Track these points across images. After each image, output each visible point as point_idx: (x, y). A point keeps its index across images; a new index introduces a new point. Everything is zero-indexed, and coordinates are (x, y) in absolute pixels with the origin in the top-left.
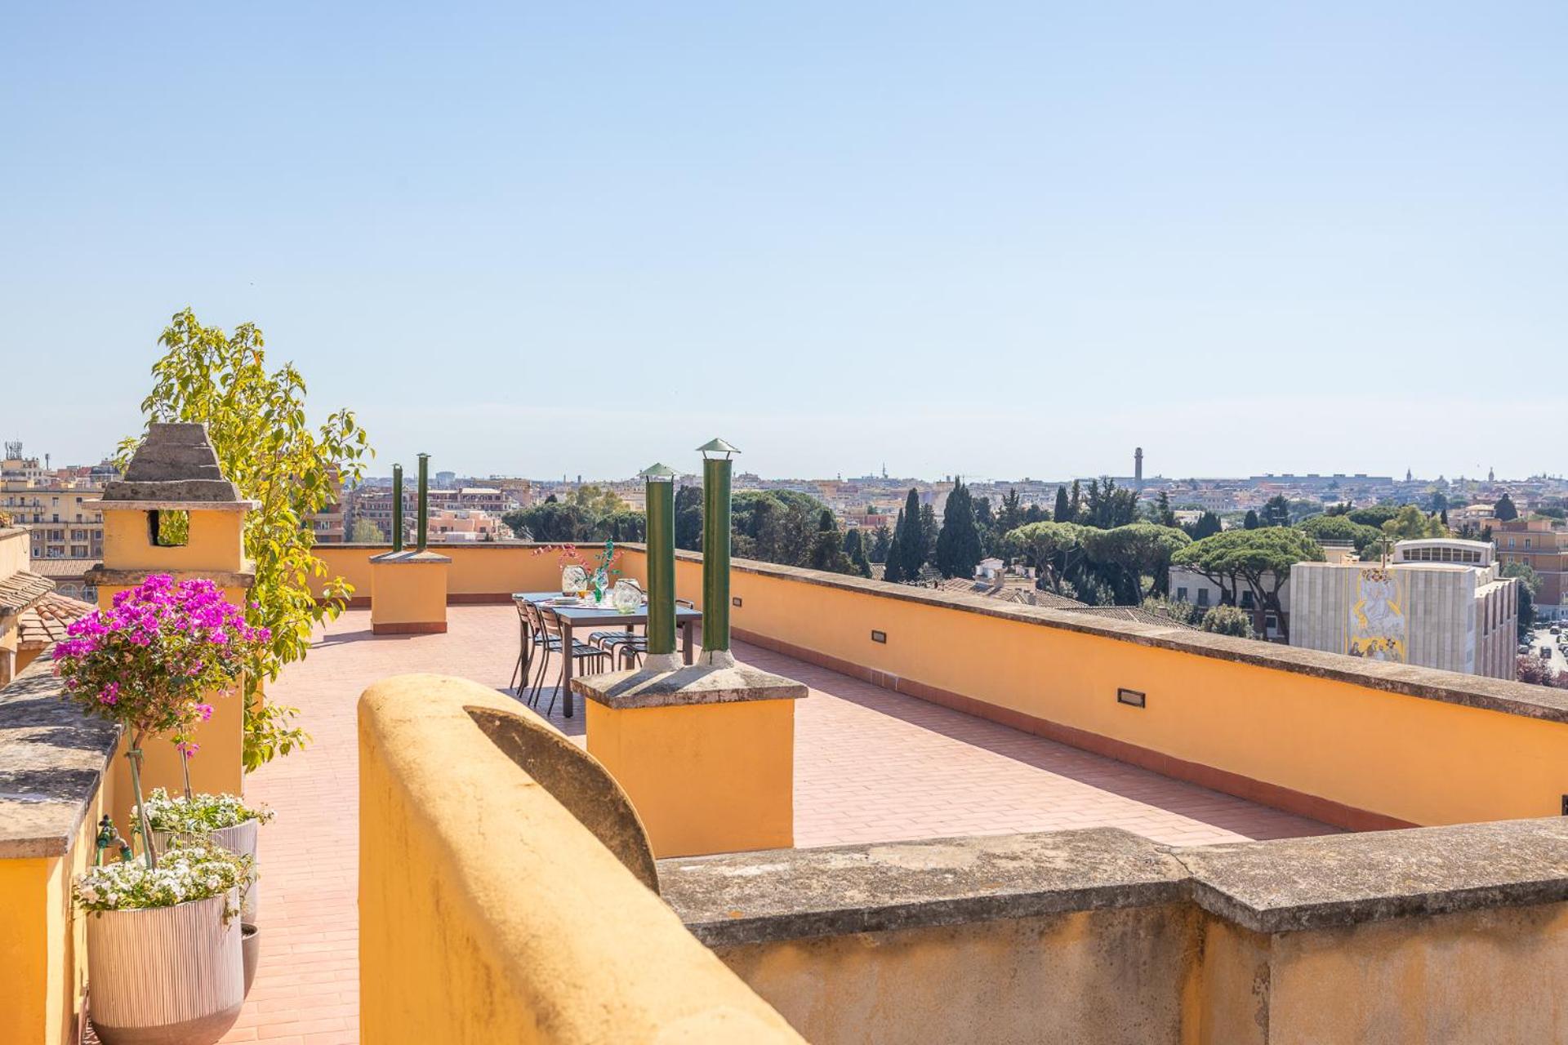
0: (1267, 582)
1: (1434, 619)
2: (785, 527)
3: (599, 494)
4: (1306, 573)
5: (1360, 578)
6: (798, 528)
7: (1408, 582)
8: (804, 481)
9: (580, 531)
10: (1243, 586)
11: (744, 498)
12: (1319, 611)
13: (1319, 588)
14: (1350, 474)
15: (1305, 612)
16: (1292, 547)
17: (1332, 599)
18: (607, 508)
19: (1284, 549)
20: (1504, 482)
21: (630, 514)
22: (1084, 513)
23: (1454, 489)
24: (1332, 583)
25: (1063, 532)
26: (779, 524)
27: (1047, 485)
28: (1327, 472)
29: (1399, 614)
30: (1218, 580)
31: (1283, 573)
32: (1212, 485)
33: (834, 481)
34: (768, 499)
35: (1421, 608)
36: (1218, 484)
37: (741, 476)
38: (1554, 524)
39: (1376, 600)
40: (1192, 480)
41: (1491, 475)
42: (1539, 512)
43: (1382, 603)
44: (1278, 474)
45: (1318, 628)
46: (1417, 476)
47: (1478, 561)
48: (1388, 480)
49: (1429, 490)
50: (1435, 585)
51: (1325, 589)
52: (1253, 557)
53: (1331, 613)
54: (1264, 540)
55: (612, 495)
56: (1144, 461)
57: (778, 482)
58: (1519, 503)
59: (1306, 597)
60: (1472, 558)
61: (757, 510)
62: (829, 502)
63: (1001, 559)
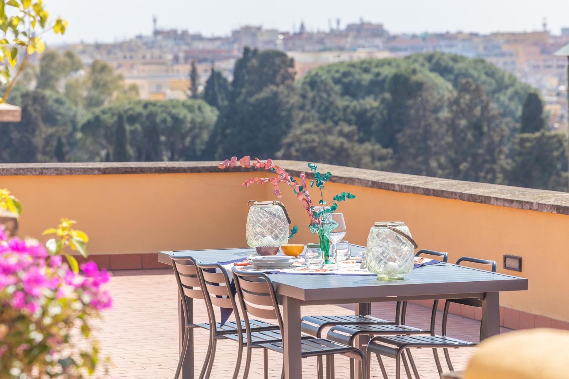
2: (452, 126)
3: (76, 67)
6: (477, 127)
8: (476, 35)
9: (47, 141)
11: (366, 70)
18: (95, 93)
21: (146, 106)
26: (437, 120)
33: (534, 33)
34: (414, 72)
37: (350, 28)
55: (104, 69)
57: (425, 37)
61: (394, 92)
62: (525, 75)
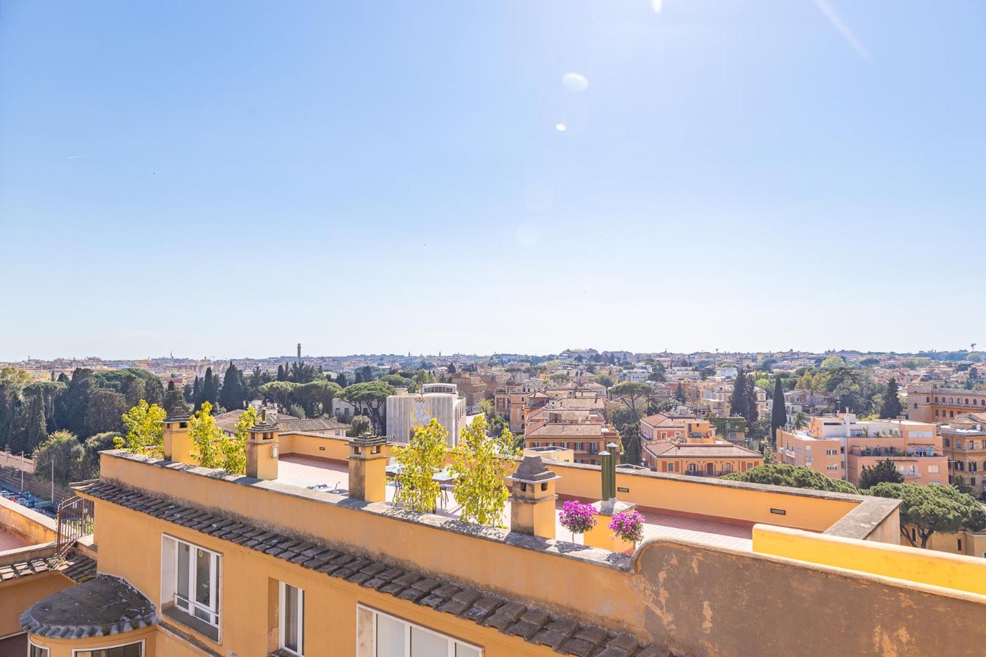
0: (375, 404)
1: (441, 416)
4: (392, 400)
5: (414, 401)
7: (432, 402)
10: (364, 406)
12: (398, 415)
13: (398, 405)
14: (388, 354)
15: (393, 416)
16: (384, 389)
17: (403, 410)
19: (381, 390)
20: (445, 357)
22: (291, 376)
23: (428, 359)
24: (403, 404)
25: (284, 385)
27: (257, 361)
28: (378, 353)
29: (429, 415)
30: (354, 404)
31: (382, 400)
32: (331, 360)
35: (436, 412)
36: (334, 359)
38: (470, 374)
39: (420, 410)
40: (323, 357)
41: (440, 354)
42: (463, 370)
43: (422, 411)
44: (359, 354)
45: (398, 422)
46: (413, 354)
47: (451, 391)
48: (403, 357)
49: (419, 360)
50: (441, 403)
51: (400, 406)
52: (369, 394)
53: (403, 416)
54: (373, 387)
56: (302, 350)
58: (456, 366)
59: (393, 410)
60: (449, 390)
61: (127, 380)
63: (260, 399)
